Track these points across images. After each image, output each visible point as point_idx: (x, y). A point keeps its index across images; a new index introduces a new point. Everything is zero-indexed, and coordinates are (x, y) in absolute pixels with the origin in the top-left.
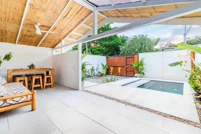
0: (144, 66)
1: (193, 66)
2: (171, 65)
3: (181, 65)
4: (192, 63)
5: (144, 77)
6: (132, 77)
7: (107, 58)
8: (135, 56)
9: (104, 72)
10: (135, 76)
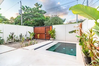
0: (55, 33)
1: (81, 33)
2: (70, 32)
3: (75, 32)
4: (81, 31)
5: (55, 40)
6: (49, 40)
7: (34, 28)
8: (50, 27)
9: (32, 37)
10: (50, 39)
